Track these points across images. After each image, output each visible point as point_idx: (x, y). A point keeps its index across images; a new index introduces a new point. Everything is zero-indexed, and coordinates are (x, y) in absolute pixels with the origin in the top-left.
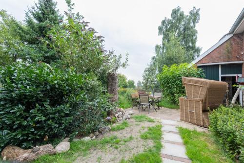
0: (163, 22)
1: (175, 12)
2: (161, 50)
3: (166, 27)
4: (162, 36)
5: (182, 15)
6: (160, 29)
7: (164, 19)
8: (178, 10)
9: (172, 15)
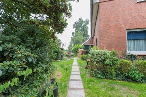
0: (75, 23)
1: (80, 19)
2: (75, 35)
3: (77, 25)
4: (75, 29)
5: (82, 21)
6: (74, 25)
7: (76, 21)
8: (81, 19)
9: (79, 20)
